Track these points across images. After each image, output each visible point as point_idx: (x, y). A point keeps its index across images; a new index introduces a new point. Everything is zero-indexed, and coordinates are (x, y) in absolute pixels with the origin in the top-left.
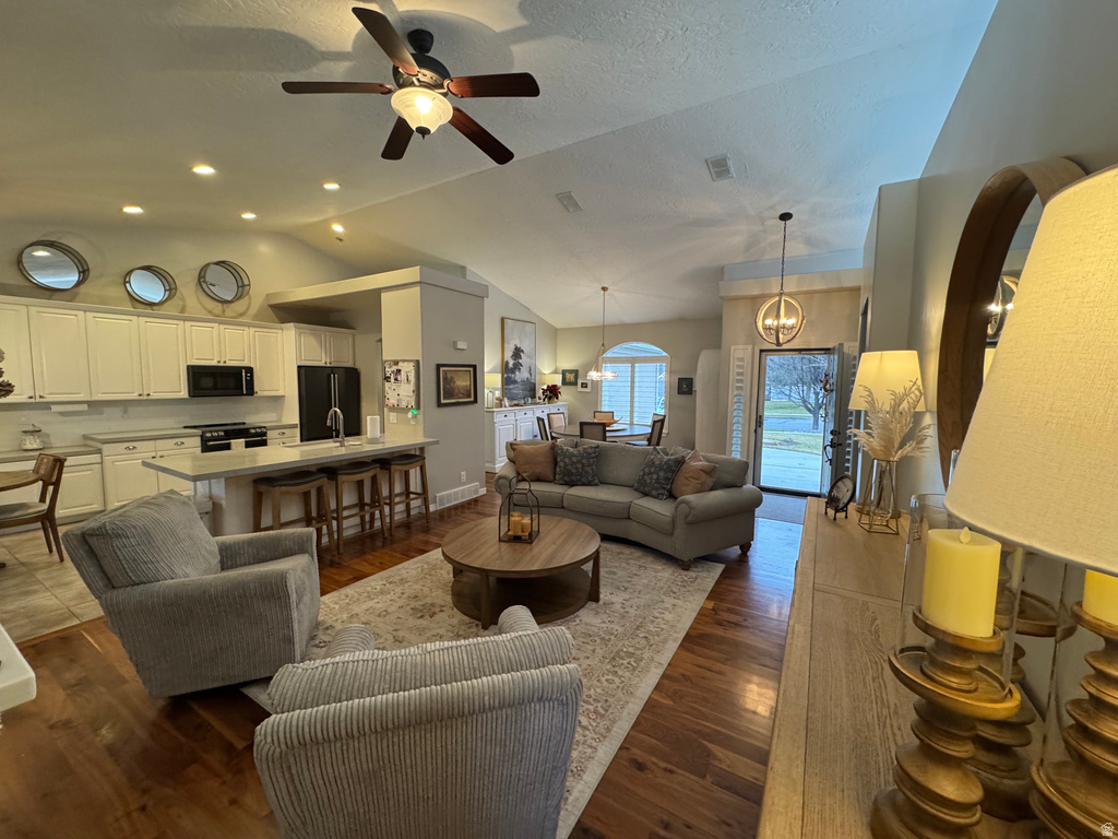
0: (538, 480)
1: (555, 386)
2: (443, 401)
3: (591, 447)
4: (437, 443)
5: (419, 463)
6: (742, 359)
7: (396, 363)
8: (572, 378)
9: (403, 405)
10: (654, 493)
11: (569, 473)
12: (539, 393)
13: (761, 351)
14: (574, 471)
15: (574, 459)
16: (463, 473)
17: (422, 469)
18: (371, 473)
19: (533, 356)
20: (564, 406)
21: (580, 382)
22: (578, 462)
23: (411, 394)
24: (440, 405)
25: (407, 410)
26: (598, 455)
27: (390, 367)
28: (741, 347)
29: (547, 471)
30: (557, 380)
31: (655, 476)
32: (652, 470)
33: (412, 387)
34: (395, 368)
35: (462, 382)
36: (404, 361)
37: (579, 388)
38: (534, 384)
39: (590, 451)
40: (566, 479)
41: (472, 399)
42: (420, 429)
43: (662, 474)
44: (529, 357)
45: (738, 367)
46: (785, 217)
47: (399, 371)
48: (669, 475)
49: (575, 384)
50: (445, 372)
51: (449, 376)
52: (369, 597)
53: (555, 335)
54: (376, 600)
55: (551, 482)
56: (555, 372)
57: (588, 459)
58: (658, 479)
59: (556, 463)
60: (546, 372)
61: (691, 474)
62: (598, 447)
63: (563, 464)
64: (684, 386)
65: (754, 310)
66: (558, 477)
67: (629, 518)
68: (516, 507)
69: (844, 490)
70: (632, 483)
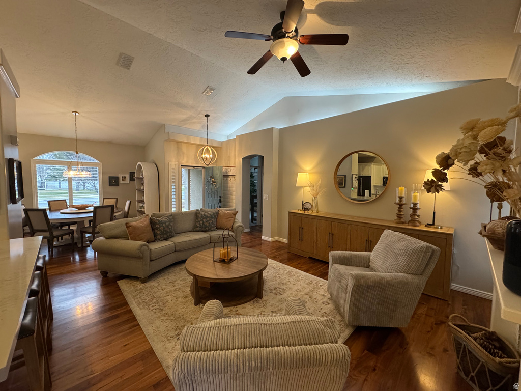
6: (174, 169)
10: (213, 229)
11: (166, 232)
13: (182, 166)
22: (170, 224)
28: (174, 163)
29: (152, 235)
31: (211, 222)
32: (208, 219)
39: (171, 217)
43: (213, 220)
45: (172, 172)
46: (207, 116)
55: (154, 241)
59: (154, 229)
63: (162, 228)
64: (113, 181)
65: (178, 148)
66: (159, 237)
67: (210, 243)
68: (152, 262)
69: (307, 206)
70: (191, 229)
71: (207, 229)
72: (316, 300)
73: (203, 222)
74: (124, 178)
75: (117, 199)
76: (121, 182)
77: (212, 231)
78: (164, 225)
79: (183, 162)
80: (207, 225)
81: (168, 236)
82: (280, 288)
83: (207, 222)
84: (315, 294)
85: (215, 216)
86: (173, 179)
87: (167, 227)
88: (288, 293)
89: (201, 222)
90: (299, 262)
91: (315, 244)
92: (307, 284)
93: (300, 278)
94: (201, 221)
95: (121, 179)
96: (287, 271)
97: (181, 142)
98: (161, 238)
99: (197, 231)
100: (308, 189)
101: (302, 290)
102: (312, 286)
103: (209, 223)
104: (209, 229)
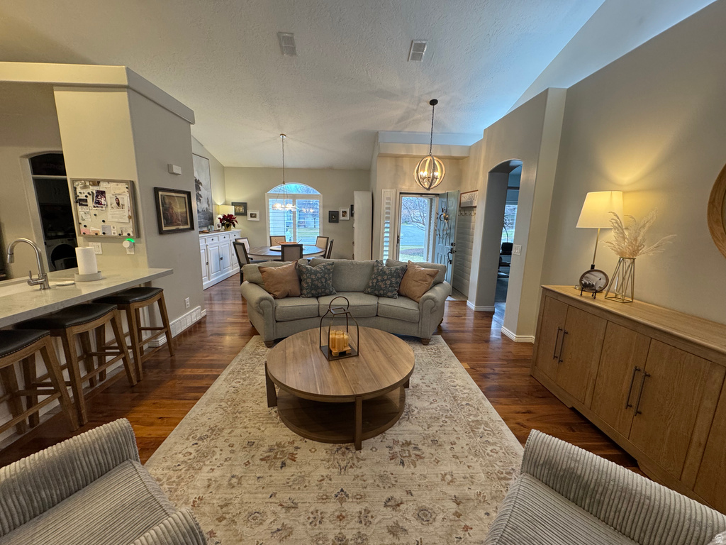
0: (288, 296)
1: (230, 216)
2: (164, 229)
3: (329, 264)
4: (171, 272)
5: (157, 297)
6: (389, 199)
7: (96, 183)
8: (242, 209)
9: (114, 232)
10: (390, 294)
11: (316, 287)
12: (217, 221)
13: (401, 193)
14: (320, 285)
15: (319, 275)
16: (187, 299)
17: (161, 302)
18: (109, 316)
19: (209, 189)
20: (238, 232)
21: (249, 213)
22: (323, 277)
23: (127, 220)
24: (161, 232)
25: (120, 238)
26: (334, 270)
27: (85, 187)
28: (389, 190)
29: (294, 287)
30: (231, 210)
31: (388, 282)
32: (385, 277)
33: (126, 211)
34: (94, 189)
35: (179, 209)
36: (109, 181)
37: (249, 218)
38: (212, 214)
39: (329, 267)
40: (313, 292)
41: (189, 226)
42: (143, 259)
43: (393, 280)
44: (206, 189)
45: (387, 203)
46: (434, 102)
47: (102, 193)
48: (399, 280)
49: (245, 214)
50: (163, 197)
51: (167, 201)
52: (190, 467)
53: (223, 171)
54: (206, 469)
55: (299, 296)
56: (225, 204)
57: (329, 274)
58: (391, 284)
59: (300, 281)
60: (219, 204)
61: (421, 278)
62: (333, 263)
63: (309, 281)
64: (333, 217)
65: (397, 166)
66: (305, 292)
67: (377, 315)
68: (278, 324)
69: (595, 279)
70: (362, 289)
71: (382, 292)
72: (461, 534)
73: (378, 281)
74: (344, 212)
75: (328, 238)
76: (341, 218)
77: (389, 297)
78: (313, 277)
79: (404, 187)
80: (383, 286)
81: (319, 293)
82: (416, 448)
83: (382, 281)
84: (481, 513)
85: (398, 274)
86: (387, 213)
87: (318, 280)
88: (421, 469)
89: (375, 281)
90: (532, 408)
91: (591, 383)
92: (488, 475)
93: (490, 448)
94: (387, 279)
95: (341, 214)
96: (475, 416)
97: (402, 156)
98: (308, 293)
99: (368, 293)
100: (612, 236)
101: (459, 480)
102: (496, 485)
103: (386, 284)
104: (384, 294)
